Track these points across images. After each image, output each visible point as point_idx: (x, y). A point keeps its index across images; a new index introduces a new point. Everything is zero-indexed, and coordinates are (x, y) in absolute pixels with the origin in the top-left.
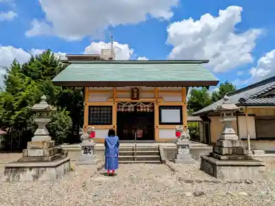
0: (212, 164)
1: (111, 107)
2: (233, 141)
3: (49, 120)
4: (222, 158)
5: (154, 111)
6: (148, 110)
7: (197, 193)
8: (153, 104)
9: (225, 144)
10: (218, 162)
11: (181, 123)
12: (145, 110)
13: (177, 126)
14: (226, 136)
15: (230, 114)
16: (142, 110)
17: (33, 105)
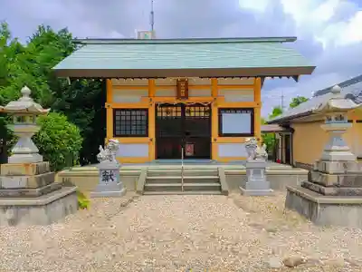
0: (309, 200)
1: (147, 110)
2: (345, 164)
3: (38, 129)
4: (327, 190)
5: (210, 117)
6: (202, 114)
7: (292, 263)
8: (210, 106)
9: (332, 168)
10: (319, 199)
11: (252, 134)
12: (197, 114)
13: (248, 139)
14: (332, 154)
15: (342, 118)
16: (192, 114)
17: (7, 103)
